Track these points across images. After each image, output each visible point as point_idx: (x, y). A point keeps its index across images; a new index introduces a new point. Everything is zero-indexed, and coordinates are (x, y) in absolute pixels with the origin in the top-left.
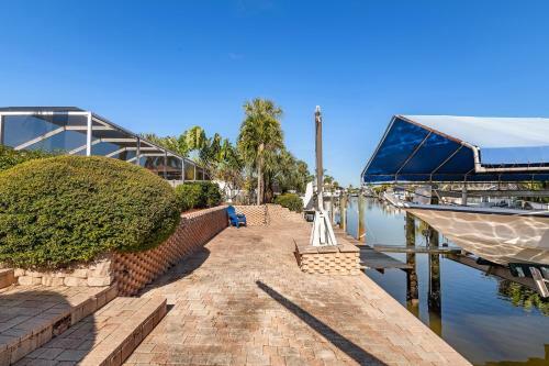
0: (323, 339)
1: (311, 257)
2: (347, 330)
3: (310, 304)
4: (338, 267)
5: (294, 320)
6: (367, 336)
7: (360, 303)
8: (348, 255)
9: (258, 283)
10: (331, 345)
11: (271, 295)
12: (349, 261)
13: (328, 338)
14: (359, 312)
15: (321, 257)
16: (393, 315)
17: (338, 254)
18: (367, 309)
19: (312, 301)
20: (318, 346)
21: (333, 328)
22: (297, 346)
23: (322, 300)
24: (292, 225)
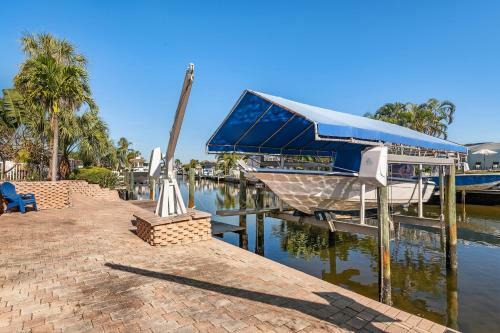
0: (214, 293)
1: (163, 229)
2: (227, 281)
3: (182, 270)
4: (191, 235)
5: (177, 286)
6: (244, 281)
7: (223, 260)
8: (201, 221)
9: (108, 265)
10: (222, 295)
11: (135, 272)
12: (202, 227)
13: (216, 291)
14: (227, 266)
15: (175, 227)
16: (253, 262)
17: (191, 222)
18: (232, 263)
19: (181, 268)
20: (212, 299)
21: (214, 282)
22: (195, 305)
23: (191, 265)
24: (105, 205)
